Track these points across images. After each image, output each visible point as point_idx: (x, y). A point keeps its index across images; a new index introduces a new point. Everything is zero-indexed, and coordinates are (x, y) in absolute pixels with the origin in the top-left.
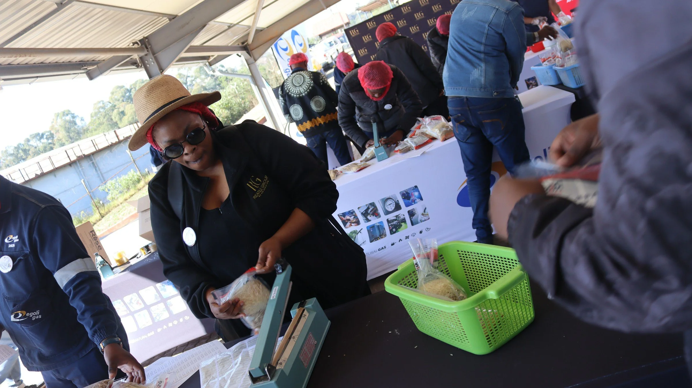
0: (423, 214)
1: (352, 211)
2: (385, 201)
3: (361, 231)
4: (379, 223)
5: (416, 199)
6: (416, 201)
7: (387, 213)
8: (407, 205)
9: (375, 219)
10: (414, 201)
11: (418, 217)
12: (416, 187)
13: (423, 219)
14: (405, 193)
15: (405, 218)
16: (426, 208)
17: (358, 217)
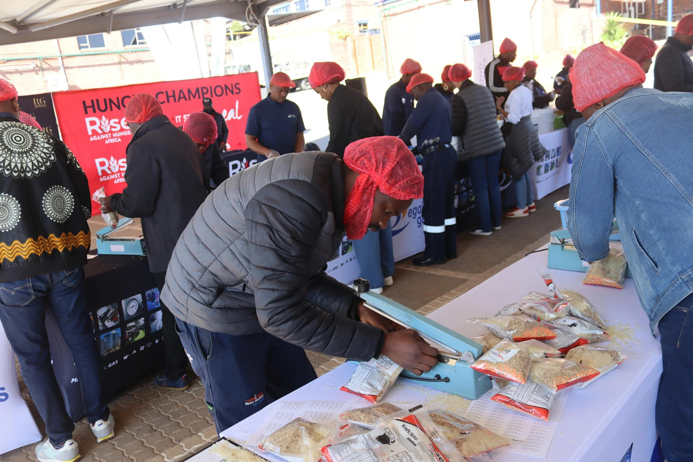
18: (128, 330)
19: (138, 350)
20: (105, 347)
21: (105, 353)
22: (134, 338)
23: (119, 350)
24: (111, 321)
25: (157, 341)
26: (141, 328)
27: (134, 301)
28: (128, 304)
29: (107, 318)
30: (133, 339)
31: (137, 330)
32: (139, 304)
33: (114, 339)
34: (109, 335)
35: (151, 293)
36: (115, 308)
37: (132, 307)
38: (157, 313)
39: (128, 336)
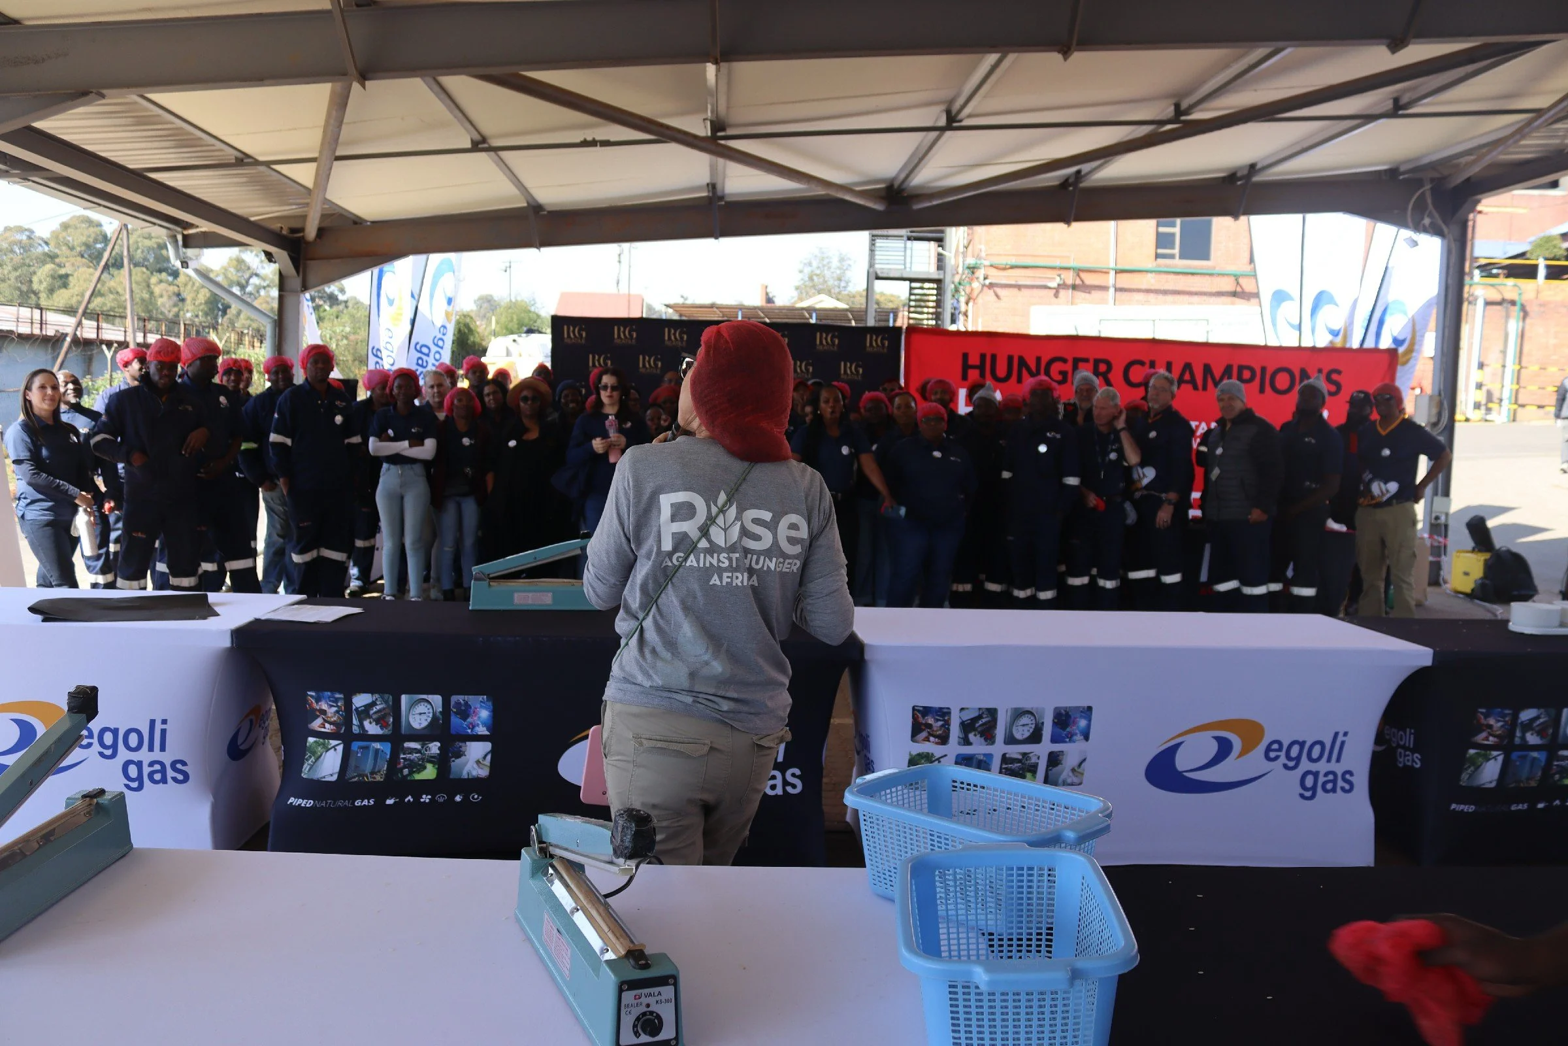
0: (1073, 770)
1: (945, 710)
2: (1019, 713)
3: (941, 760)
4: (985, 755)
5: (1076, 734)
6: (1075, 738)
7: (1010, 740)
8: (1054, 740)
9: (981, 745)
10: (1070, 737)
11: (1063, 771)
12: (1090, 709)
13: (1069, 781)
14: (1063, 712)
15: (1038, 763)
16: (1085, 760)
17: (952, 728)
18: (404, 754)
19: (417, 797)
20: (357, 767)
21: (354, 777)
22: (414, 772)
23: (379, 782)
24: (377, 724)
25: (458, 798)
26: (431, 759)
27: (426, 704)
28: (412, 705)
29: (369, 717)
30: (411, 772)
31: (423, 759)
32: (434, 714)
33: (376, 759)
34: (367, 748)
35: (462, 702)
36: (386, 702)
37: (420, 714)
38: (468, 743)
39: (402, 765)
